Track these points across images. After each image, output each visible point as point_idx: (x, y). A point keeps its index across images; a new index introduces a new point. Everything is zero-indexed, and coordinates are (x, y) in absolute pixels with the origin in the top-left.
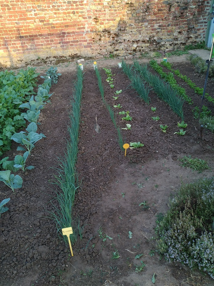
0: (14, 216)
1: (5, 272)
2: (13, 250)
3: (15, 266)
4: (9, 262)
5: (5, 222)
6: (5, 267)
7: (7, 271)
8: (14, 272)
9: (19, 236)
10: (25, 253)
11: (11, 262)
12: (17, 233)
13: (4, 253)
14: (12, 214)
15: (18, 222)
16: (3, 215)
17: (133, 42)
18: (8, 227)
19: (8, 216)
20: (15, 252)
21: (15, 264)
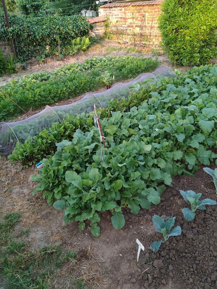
0: (209, 220)
1: (182, 271)
2: (196, 255)
3: (192, 274)
4: (189, 264)
5: (197, 219)
6: (184, 266)
7: (184, 271)
8: (190, 279)
9: (208, 247)
10: (207, 269)
11: (191, 266)
12: (206, 241)
13: (186, 251)
14: (207, 216)
15: (211, 230)
16: (198, 211)
18: (198, 226)
19: (202, 215)
20: (198, 258)
21: (194, 271)
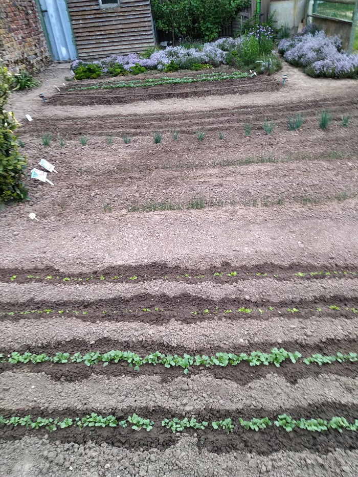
17: (15, 63)
